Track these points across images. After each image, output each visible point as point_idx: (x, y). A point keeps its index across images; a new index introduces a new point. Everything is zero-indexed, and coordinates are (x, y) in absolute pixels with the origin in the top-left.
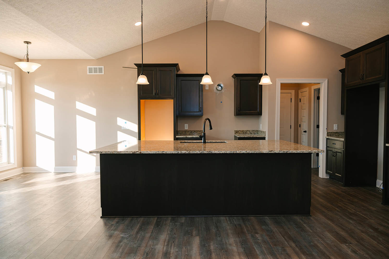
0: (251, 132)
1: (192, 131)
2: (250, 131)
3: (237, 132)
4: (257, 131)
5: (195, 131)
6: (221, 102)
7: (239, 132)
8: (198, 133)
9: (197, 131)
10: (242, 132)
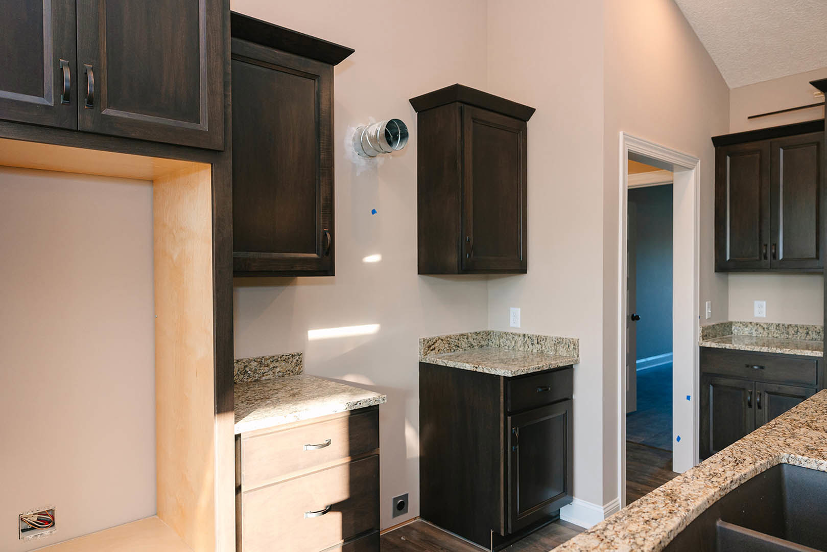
0: (472, 340)
1: (249, 361)
2: (467, 338)
3: (430, 347)
4: (488, 333)
5: (266, 359)
6: (374, 212)
7: (436, 345)
8: (278, 369)
9: (274, 359)
10: (447, 346)
